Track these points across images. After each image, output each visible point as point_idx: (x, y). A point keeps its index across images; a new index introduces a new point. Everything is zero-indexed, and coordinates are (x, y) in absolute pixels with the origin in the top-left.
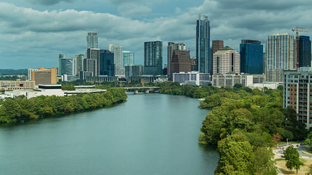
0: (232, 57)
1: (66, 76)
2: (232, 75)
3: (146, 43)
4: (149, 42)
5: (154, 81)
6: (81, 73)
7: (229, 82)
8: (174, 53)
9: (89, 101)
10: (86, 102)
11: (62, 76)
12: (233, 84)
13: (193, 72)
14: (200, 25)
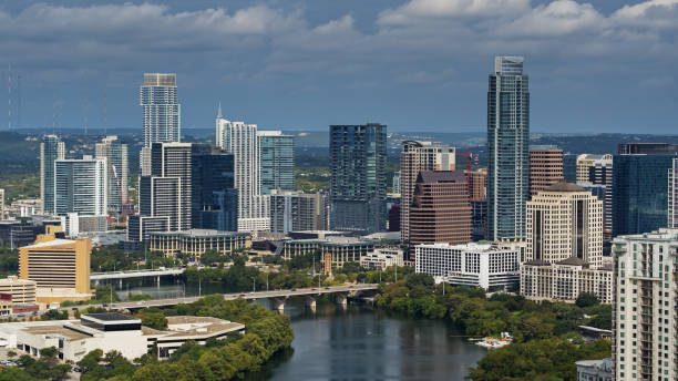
0: (580, 211)
1: (74, 217)
2: (573, 267)
3: (334, 128)
4: (346, 128)
5: (362, 258)
6: (134, 220)
7: (565, 286)
8: (420, 178)
9: (218, 369)
10: (211, 373)
11: (63, 219)
12: (576, 294)
13: (472, 247)
14: (498, 90)
